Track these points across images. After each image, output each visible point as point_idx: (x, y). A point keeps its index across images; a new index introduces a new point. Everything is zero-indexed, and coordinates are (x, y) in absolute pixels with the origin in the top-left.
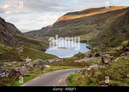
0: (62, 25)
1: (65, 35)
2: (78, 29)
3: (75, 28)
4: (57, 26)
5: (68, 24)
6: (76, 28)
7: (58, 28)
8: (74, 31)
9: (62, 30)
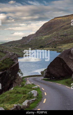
0: (48, 33)
1: (48, 44)
2: (66, 35)
3: (62, 35)
4: (40, 34)
5: (54, 31)
6: (64, 35)
7: (41, 37)
8: (60, 39)
9: (45, 38)
